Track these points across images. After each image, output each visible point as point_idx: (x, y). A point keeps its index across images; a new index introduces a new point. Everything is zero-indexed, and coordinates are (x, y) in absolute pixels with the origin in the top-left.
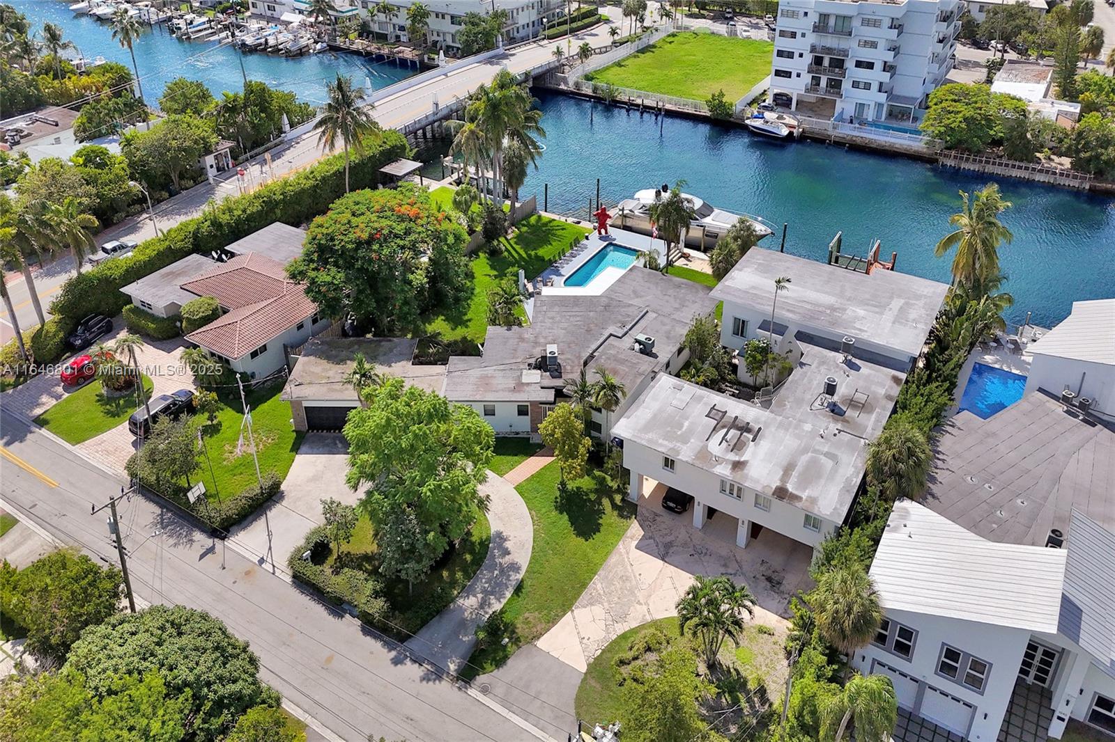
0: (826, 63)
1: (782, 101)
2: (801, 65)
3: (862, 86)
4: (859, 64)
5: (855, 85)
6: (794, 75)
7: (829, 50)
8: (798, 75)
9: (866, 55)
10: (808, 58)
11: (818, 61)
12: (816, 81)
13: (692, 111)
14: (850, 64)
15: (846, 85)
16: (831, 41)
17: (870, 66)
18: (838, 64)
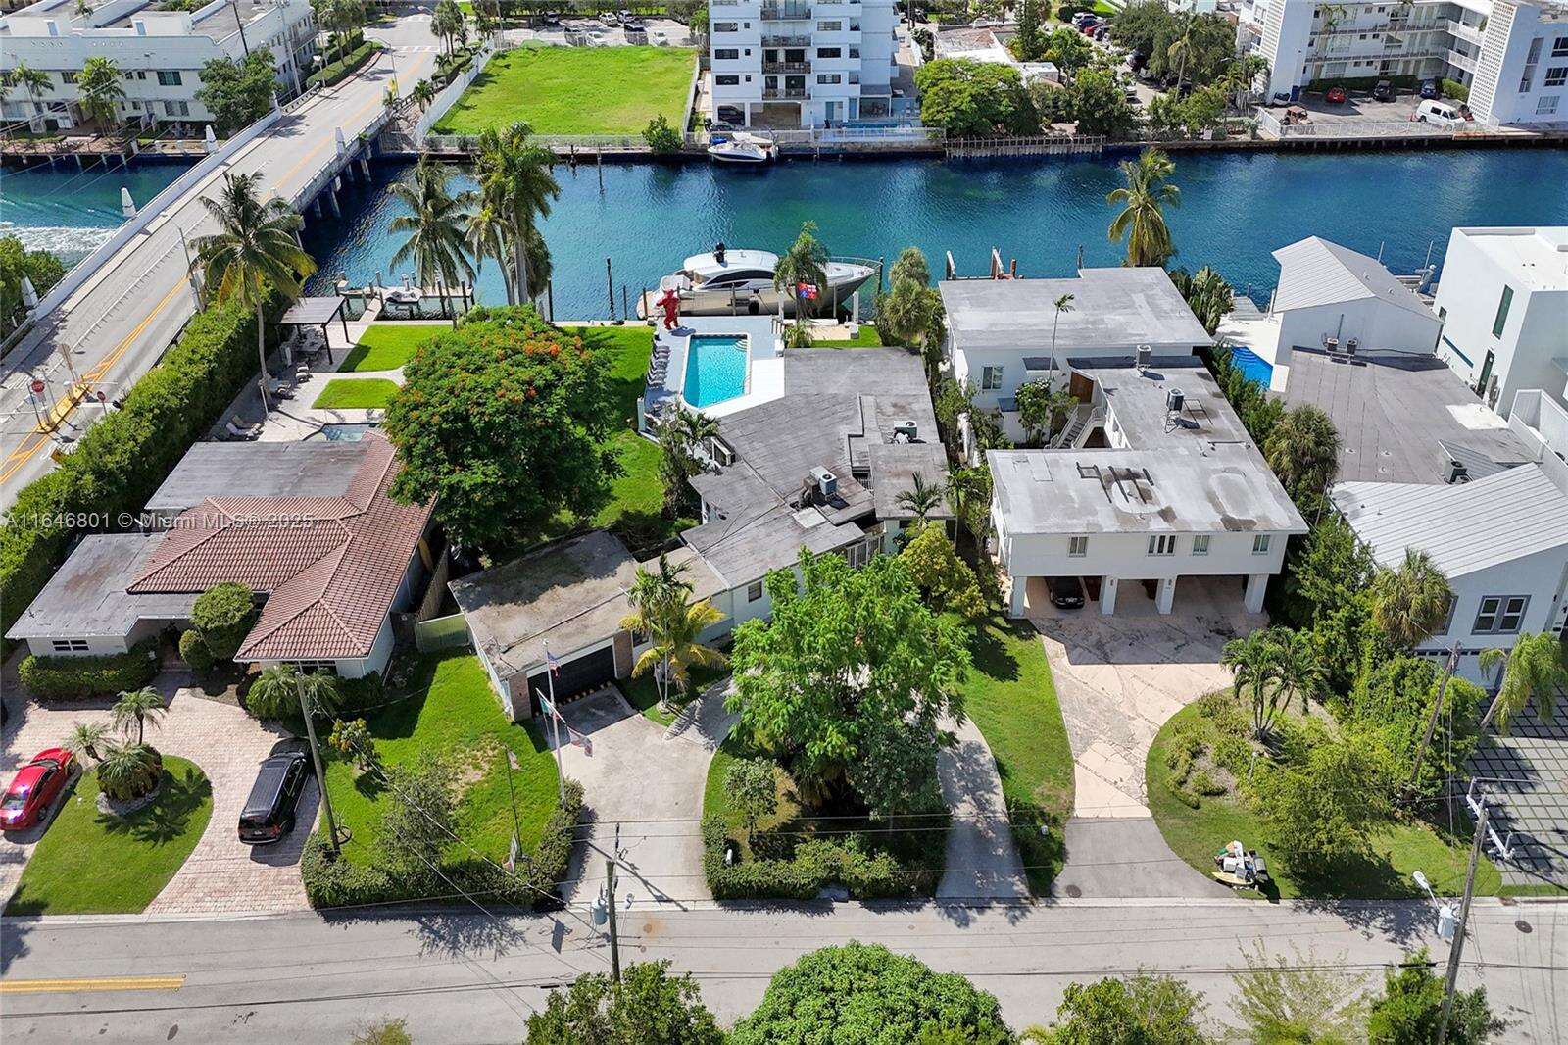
0: (781, 57)
1: (731, 117)
2: (751, 65)
3: (829, 79)
4: (823, 53)
5: (822, 80)
6: (742, 79)
7: (784, 41)
8: (748, 79)
9: (829, 40)
10: (758, 54)
11: (770, 56)
12: (772, 84)
13: (620, 150)
14: (811, 55)
15: (810, 81)
16: (783, 29)
17: (835, 53)
18: (795, 56)
